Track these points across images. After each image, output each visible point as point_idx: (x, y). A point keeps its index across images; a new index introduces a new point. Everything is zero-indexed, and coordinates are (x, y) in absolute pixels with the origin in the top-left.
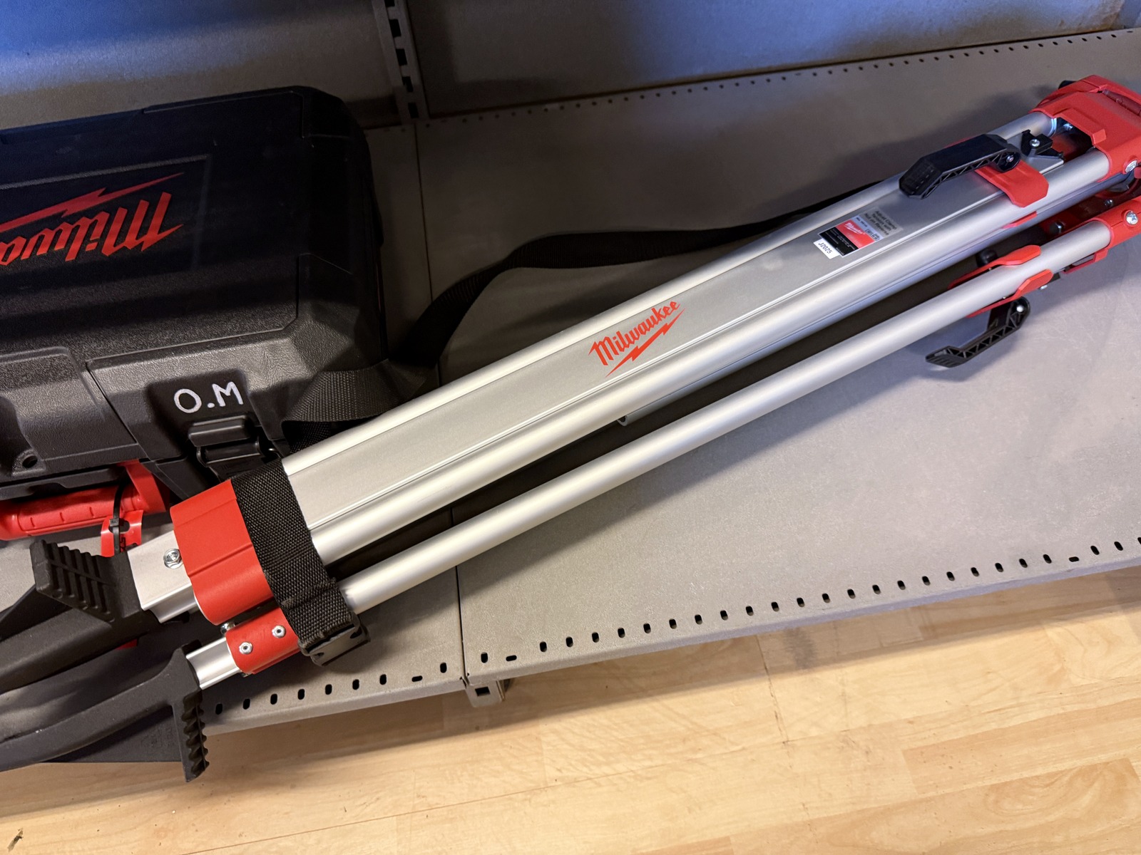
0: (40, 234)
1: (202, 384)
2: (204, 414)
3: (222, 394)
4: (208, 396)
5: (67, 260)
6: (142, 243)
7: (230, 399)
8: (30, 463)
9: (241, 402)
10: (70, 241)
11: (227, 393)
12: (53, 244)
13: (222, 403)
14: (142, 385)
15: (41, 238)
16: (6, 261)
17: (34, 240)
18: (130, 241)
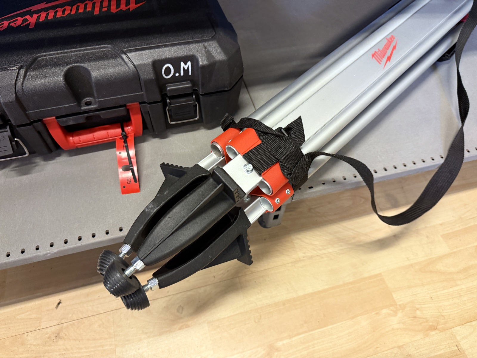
0: (77, 5)
1: (176, 62)
2: (174, 80)
3: (184, 68)
4: (177, 70)
5: (95, 14)
6: (129, 8)
7: (186, 71)
8: (88, 104)
9: (190, 74)
10: (93, 7)
11: (186, 68)
12: (85, 8)
13: (182, 74)
14: (150, 60)
15: (78, 6)
16: (64, 14)
17: (75, 7)
18: (123, 7)
